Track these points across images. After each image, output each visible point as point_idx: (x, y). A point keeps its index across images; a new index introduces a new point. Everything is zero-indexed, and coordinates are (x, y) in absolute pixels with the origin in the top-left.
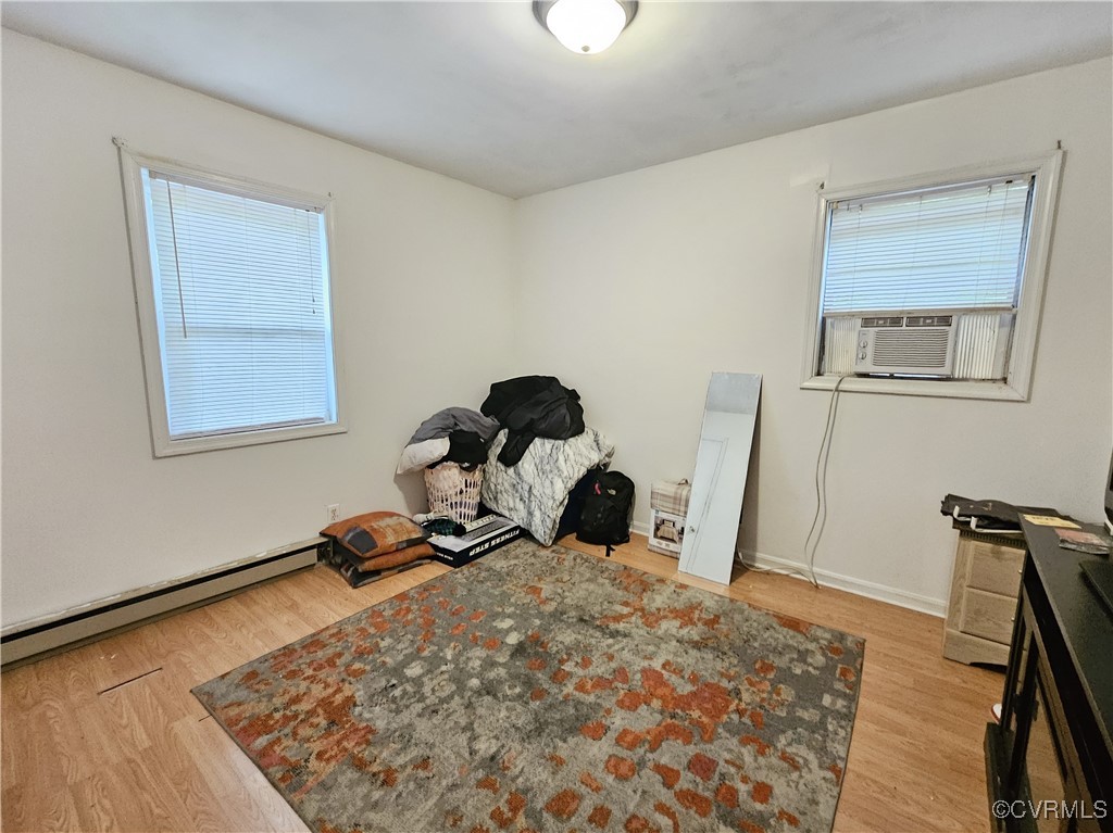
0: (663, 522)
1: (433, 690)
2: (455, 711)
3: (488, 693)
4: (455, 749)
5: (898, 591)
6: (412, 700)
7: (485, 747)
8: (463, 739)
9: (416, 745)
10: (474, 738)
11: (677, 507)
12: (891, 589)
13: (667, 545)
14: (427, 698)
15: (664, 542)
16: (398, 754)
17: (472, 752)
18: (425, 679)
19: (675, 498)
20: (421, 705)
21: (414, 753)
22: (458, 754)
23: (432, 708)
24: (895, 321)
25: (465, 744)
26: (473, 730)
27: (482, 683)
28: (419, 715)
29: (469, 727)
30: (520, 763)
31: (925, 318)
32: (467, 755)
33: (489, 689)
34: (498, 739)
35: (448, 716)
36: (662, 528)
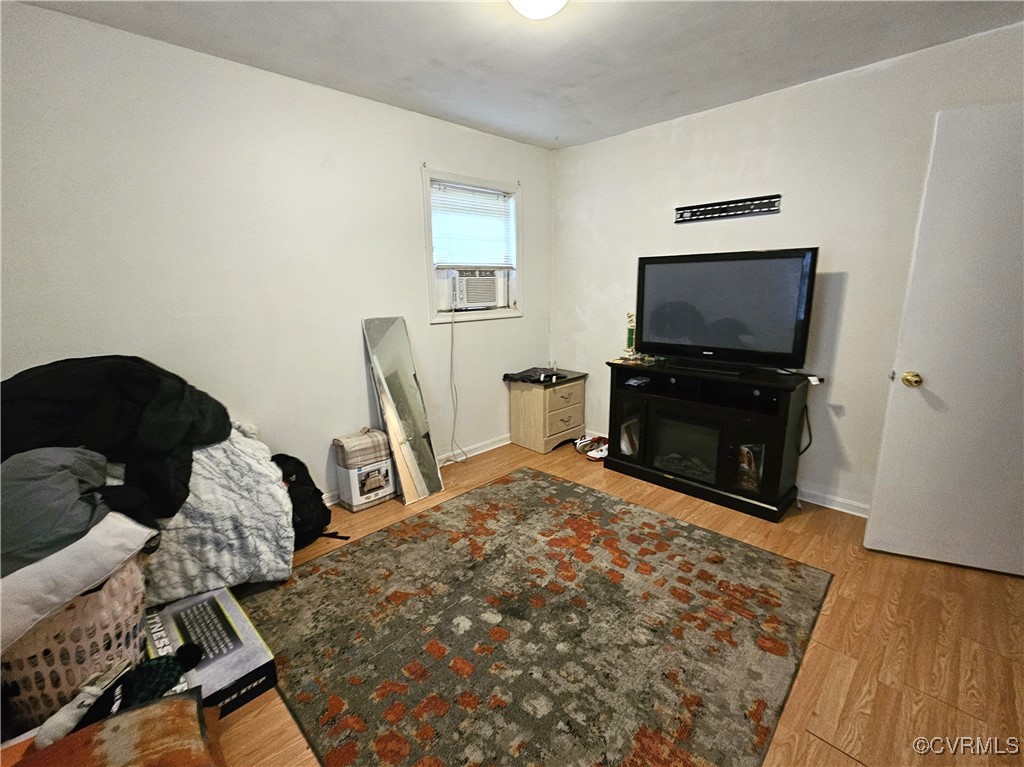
0: (368, 475)
1: (576, 681)
2: (605, 660)
3: (579, 636)
4: (650, 655)
5: (492, 440)
6: (592, 699)
7: (643, 636)
8: (637, 652)
9: (651, 686)
10: (636, 644)
11: (378, 454)
12: (488, 442)
13: (376, 495)
14: (587, 685)
15: (372, 495)
16: (666, 700)
17: (650, 643)
18: (556, 692)
19: (374, 447)
20: (599, 691)
21: (661, 687)
22: (655, 653)
23: (602, 679)
24: (473, 273)
25: (644, 649)
26: (627, 644)
27: (564, 641)
28: (613, 689)
29: (625, 648)
30: (655, 615)
31: (486, 272)
32: (655, 647)
33: (574, 636)
34: (634, 628)
35: (611, 664)
36: (368, 482)
